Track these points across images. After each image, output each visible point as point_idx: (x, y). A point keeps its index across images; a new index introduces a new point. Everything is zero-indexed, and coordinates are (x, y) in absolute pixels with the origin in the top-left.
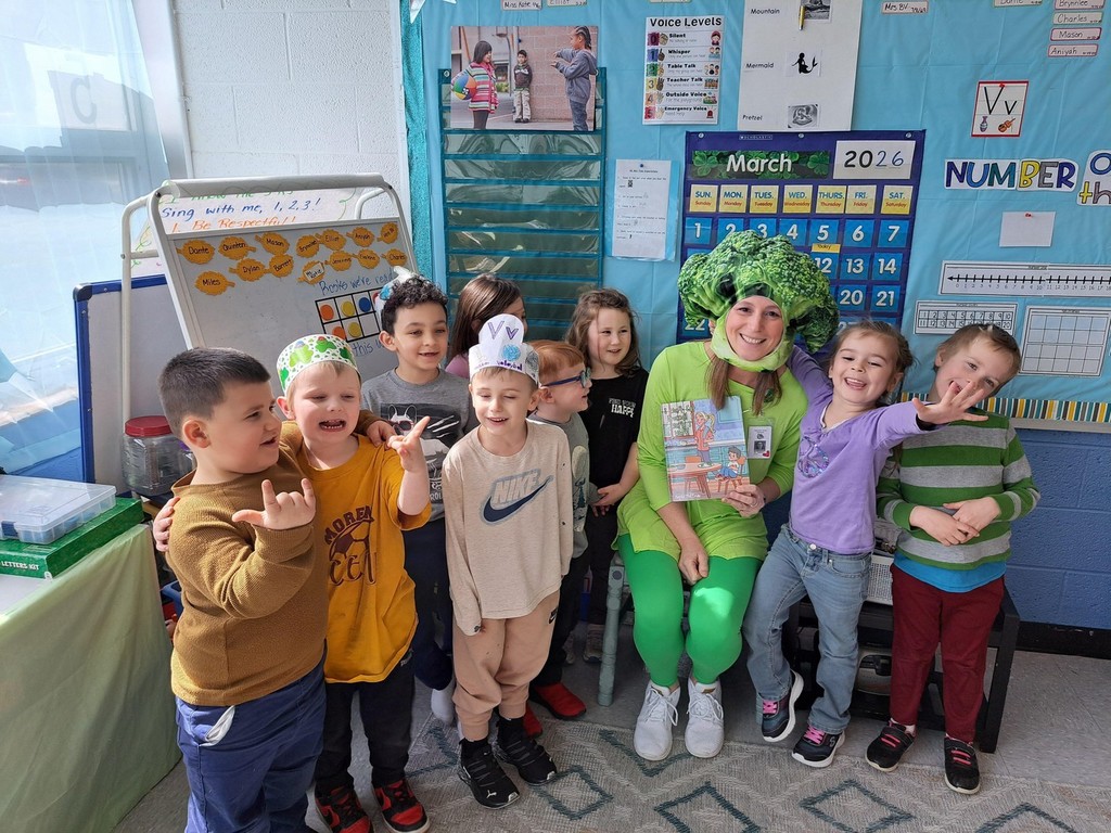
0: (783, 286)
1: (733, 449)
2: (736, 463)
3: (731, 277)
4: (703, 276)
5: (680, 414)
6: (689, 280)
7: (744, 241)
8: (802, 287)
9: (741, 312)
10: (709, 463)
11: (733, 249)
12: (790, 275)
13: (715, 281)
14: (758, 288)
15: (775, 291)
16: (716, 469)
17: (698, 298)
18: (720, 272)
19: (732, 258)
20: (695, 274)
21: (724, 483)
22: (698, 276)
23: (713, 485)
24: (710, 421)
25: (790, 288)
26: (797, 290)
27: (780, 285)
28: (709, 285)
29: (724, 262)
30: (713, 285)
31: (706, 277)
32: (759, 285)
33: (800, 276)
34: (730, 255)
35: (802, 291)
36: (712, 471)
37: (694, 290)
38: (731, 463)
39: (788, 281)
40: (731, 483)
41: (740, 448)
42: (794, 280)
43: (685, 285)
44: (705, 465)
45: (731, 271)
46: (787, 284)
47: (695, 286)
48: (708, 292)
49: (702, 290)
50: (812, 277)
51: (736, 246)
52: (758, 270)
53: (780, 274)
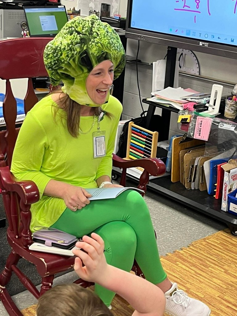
3: (86, 52)
4: (68, 56)
6: (57, 60)
7: (81, 26)
11: (79, 33)
13: (77, 57)
14: (104, 56)
15: (111, 55)
17: (66, 70)
18: (78, 50)
20: (61, 55)
22: (63, 56)
27: (111, 50)
28: (74, 60)
29: (77, 43)
30: (77, 60)
31: (70, 56)
32: (104, 53)
34: (79, 38)
37: (63, 65)
45: (85, 48)
47: (63, 63)
48: (73, 65)
49: (69, 64)
51: (79, 30)
52: (99, 44)
53: (110, 43)
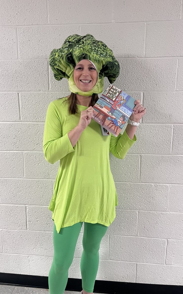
0: (94, 54)
1: (124, 117)
2: (121, 122)
3: (71, 53)
4: (59, 56)
5: (114, 91)
6: (53, 59)
7: (73, 38)
8: (101, 54)
9: (79, 70)
10: (112, 114)
12: (95, 49)
13: (65, 57)
14: (83, 56)
15: (91, 56)
16: (113, 118)
17: (59, 66)
18: (66, 52)
19: (69, 45)
20: (55, 55)
21: (111, 124)
23: (107, 122)
24: (123, 101)
25: (97, 54)
26: (99, 55)
27: (92, 53)
28: (63, 59)
31: (60, 56)
32: (83, 54)
33: (100, 49)
34: (68, 44)
35: (102, 55)
36: (111, 117)
37: (57, 62)
38: (119, 120)
39: (95, 51)
40: (114, 126)
41: (126, 118)
42: (97, 51)
43: (52, 61)
44: (110, 114)
45: (71, 51)
46: (95, 53)
48: (62, 62)
49: (60, 62)
50: (104, 49)
51: (70, 40)
52: (82, 49)
53: (91, 49)
